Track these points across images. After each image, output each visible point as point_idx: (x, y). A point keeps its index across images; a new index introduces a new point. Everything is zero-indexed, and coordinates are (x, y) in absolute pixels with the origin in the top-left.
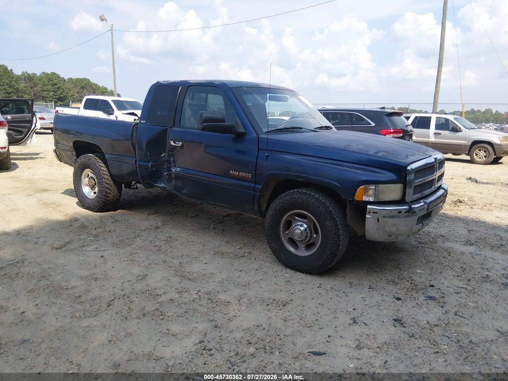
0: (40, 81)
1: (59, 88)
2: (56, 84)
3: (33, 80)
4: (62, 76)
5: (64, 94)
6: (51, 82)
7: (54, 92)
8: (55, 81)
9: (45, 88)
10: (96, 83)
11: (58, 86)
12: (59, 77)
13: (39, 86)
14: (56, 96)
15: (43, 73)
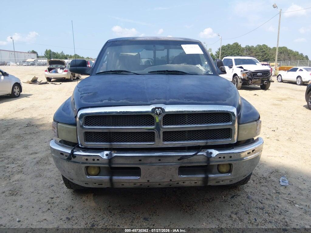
0: (255, 50)
1: (265, 54)
2: (264, 52)
3: (251, 50)
4: (269, 46)
5: (268, 57)
6: (261, 51)
7: (262, 56)
8: (264, 50)
9: (257, 54)
10: (291, 49)
11: (265, 52)
12: (267, 47)
13: (254, 53)
14: (263, 58)
15: (258, 45)
